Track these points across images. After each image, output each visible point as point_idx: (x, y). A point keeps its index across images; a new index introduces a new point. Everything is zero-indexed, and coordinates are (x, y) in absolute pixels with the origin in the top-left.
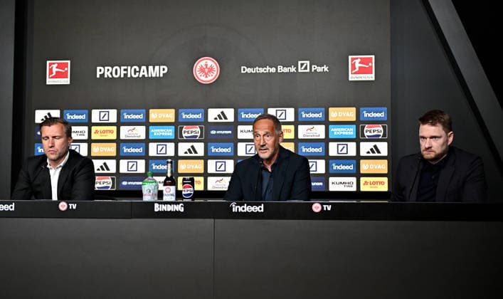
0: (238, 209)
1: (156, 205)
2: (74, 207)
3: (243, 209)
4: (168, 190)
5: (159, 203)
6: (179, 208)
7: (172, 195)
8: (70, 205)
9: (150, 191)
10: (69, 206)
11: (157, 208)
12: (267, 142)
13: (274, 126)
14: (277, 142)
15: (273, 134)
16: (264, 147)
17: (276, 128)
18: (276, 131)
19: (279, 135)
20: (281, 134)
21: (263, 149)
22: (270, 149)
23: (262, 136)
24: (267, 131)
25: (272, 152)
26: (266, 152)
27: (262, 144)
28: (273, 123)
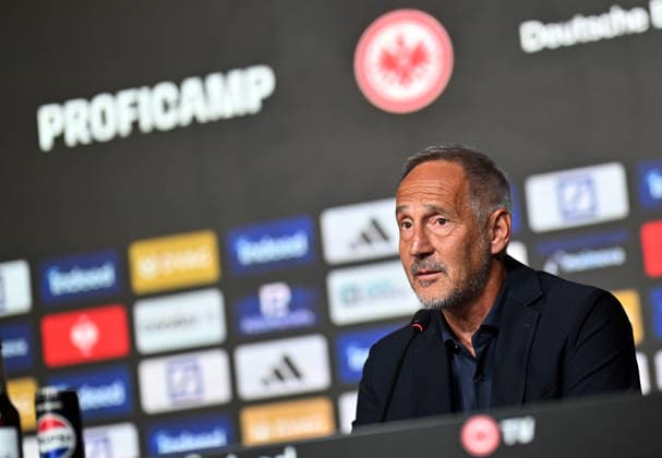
12: (435, 242)
13: (467, 186)
14: (481, 245)
15: (458, 212)
16: (428, 263)
17: (475, 192)
18: (474, 206)
19: (488, 220)
20: (498, 219)
21: (424, 271)
22: (451, 270)
23: (417, 222)
24: (434, 203)
25: (457, 283)
26: (434, 281)
27: (415, 248)
28: (463, 175)
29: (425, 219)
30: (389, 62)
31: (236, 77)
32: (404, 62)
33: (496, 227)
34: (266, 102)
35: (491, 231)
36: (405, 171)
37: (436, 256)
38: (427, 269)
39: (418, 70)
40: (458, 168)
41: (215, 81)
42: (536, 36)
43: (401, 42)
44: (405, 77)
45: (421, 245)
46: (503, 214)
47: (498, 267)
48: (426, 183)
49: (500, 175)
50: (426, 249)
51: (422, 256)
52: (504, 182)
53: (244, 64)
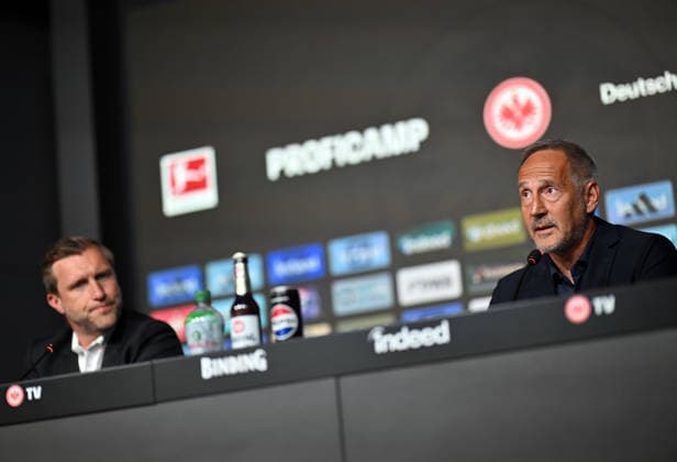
0: (388, 343)
1: (205, 363)
2: (38, 395)
3: (401, 341)
4: (238, 327)
5: (213, 356)
6: (257, 362)
7: (250, 338)
8: (29, 390)
9: (199, 337)
10: (26, 394)
11: (209, 369)
12: (548, 206)
13: (568, 166)
14: (579, 208)
15: (563, 184)
16: (544, 222)
17: (574, 170)
18: (573, 179)
19: (584, 190)
20: (590, 188)
21: (540, 226)
22: (560, 225)
23: (535, 192)
24: (546, 178)
25: (566, 233)
26: (549, 234)
27: (534, 211)
28: (566, 158)
29: (540, 190)
30: (507, 114)
31: (401, 126)
32: (518, 114)
33: (590, 195)
34: (423, 144)
35: (586, 198)
36: (523, 158)
37: (549, 216)
38: (544, 224)
39: (527, 119)
40: (561, 154)
41: (387, 129)
42: (611, 93)
43: (516, 101)
44: (518, 124)
45: (539, 208)
46: (594, 185)
47: (591, 221)
48: (539, 165)
49: (589, 158)
50: (542, 211)
51: (539, 216)
52: (592, 163)
53: (406, 117)
